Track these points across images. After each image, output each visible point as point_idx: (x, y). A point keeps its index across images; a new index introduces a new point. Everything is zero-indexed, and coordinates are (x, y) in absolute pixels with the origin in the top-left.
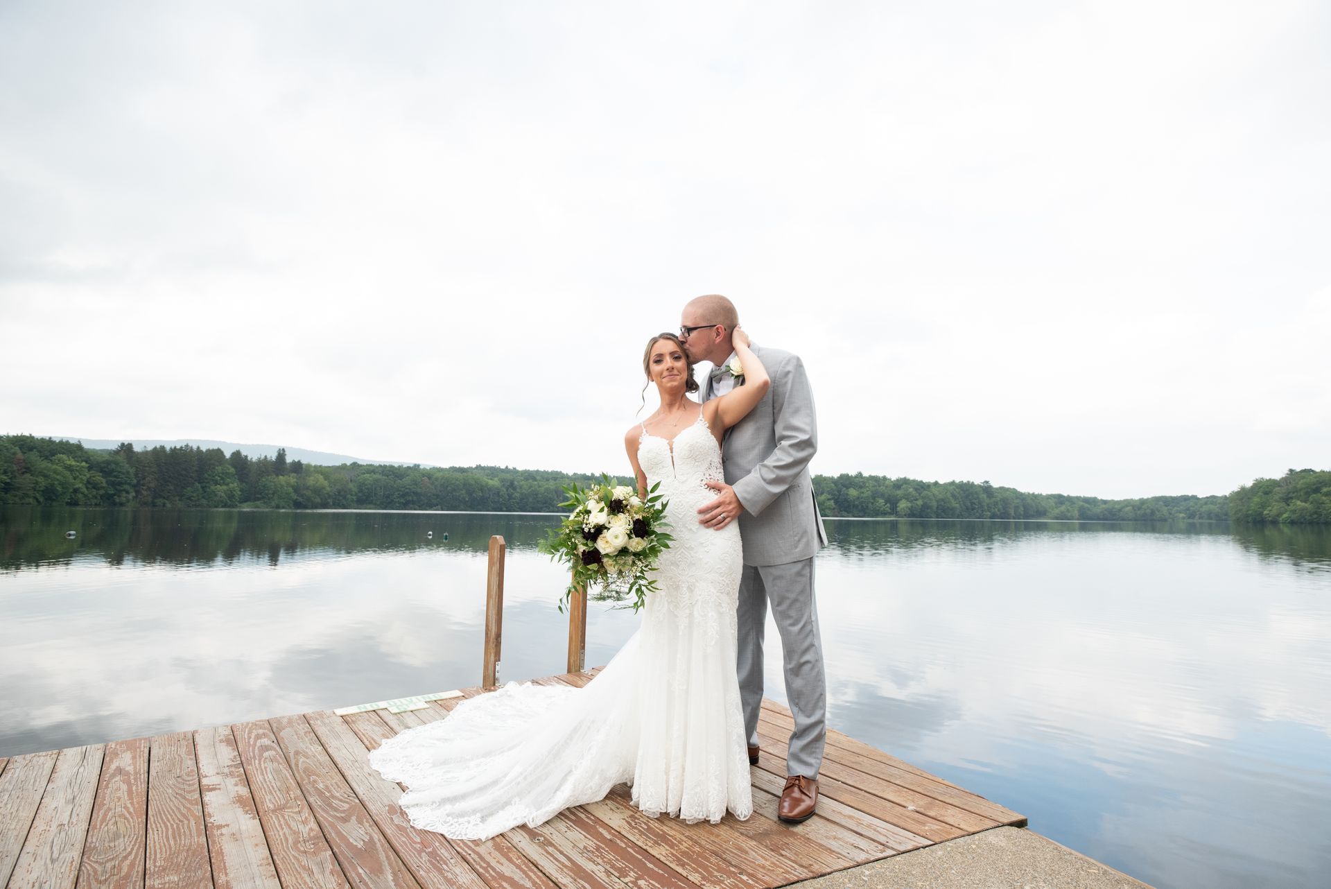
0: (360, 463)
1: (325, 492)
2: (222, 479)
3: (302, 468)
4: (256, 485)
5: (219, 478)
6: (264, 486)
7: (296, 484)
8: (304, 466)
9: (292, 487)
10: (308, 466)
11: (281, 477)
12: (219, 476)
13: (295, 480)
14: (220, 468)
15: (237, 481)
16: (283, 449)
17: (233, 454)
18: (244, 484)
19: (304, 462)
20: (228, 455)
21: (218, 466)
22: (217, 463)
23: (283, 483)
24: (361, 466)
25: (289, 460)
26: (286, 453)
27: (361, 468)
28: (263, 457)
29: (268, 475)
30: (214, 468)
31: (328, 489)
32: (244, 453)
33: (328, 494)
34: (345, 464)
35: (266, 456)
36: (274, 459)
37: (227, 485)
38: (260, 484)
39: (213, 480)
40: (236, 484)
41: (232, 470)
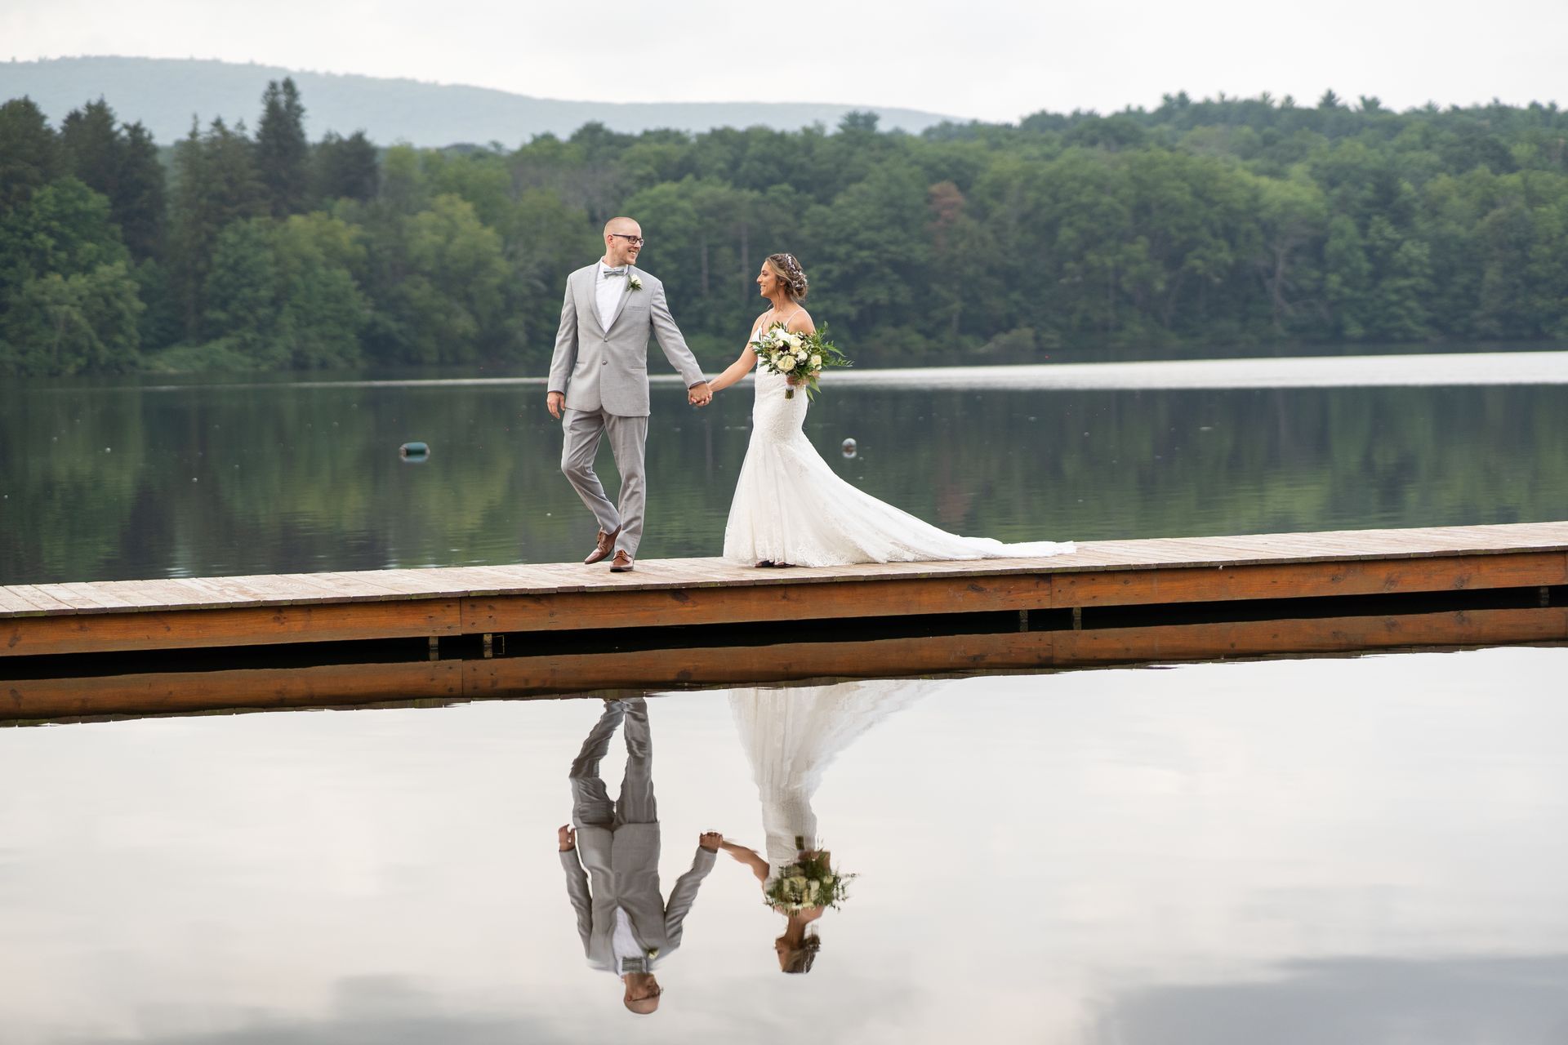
0: (618, 126)
1: (495, 281)
2: (63, 242)
3: (372, 170)
4: (201, 265)
5: (51, 242)
6: (233, 268)
7: (361, 250)
8: (380, 159)
9: (348, 262)
10: (402, 155)
11: (296, 220)
12: (51, 233)
13: (355, 230)
14: (49, 190)
15: (123, 248)
16: (289, 85)
17: (74, 118)
18: (150, 262)
19: (381, 137)
20: (55, 121)
21: (38, 184)
22: (35, 172)
23: (309, 248)
24: (625, 141)
25: (314, 130)
26: (303, 101)
27: (626, 154)
28: (205, 128)
29: (246, 216)
30: (26, 197)
31: (502, 265)
32: (123, 116)
33: (502, 289)
34: (548, 137)
35: (218, 124)
36: (252, 131)
37: (87, 269)
38: (217, 258)
39: (28, 251)
40: (120, 266)
41: (98, 201)
